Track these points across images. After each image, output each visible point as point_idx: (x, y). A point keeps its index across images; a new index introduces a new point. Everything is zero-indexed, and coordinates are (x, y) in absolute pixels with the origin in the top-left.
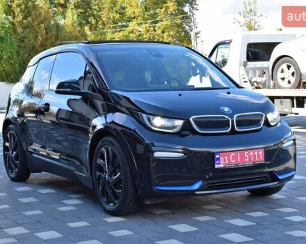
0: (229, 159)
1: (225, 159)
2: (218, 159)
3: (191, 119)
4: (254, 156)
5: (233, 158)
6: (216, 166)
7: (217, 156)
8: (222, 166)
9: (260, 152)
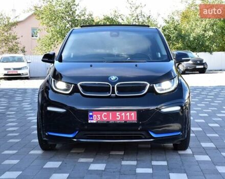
0: (101, 117)
1: (97, 117)
2: (92, 116)
3: (79, 84)
4: (126, 117)
5: (105, 116)
6: (89, 121)
7: (91, 114)
8: (95, 122)
9: (133, 114)
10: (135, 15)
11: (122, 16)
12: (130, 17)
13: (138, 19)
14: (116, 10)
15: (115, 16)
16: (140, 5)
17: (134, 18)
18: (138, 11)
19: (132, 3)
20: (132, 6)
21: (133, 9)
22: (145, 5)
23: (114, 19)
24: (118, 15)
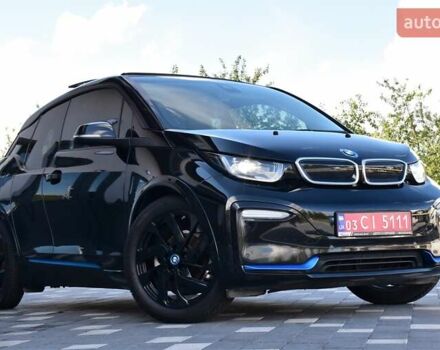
0: (359, 224)
1: (352, 224)
3: (297, 163)
4: (397, 222)
5: (366, 223)
6: (340, 234)
7: (341, 219)
8: (348, 234)
9: (406, 218)
10: (406, 116)
11: (372, 117)
12: (391, 121)
13: (414, 127)
14: (357, 103)
15: (354, 116)
16: (418, 92)
17: (402, 123)
18: (413, 105)
19: (396, 87)
20: (395, 94)
21: (400, 101)
22: (431, 91)
23: (352, 124)
24: (363, 115)
